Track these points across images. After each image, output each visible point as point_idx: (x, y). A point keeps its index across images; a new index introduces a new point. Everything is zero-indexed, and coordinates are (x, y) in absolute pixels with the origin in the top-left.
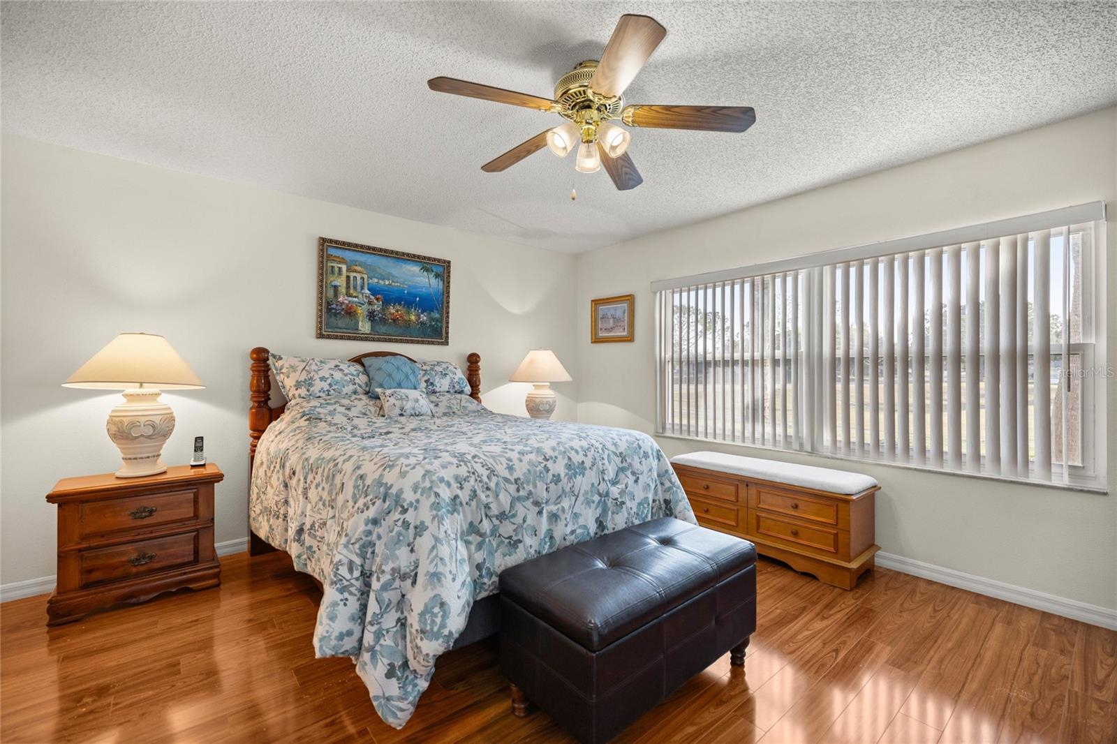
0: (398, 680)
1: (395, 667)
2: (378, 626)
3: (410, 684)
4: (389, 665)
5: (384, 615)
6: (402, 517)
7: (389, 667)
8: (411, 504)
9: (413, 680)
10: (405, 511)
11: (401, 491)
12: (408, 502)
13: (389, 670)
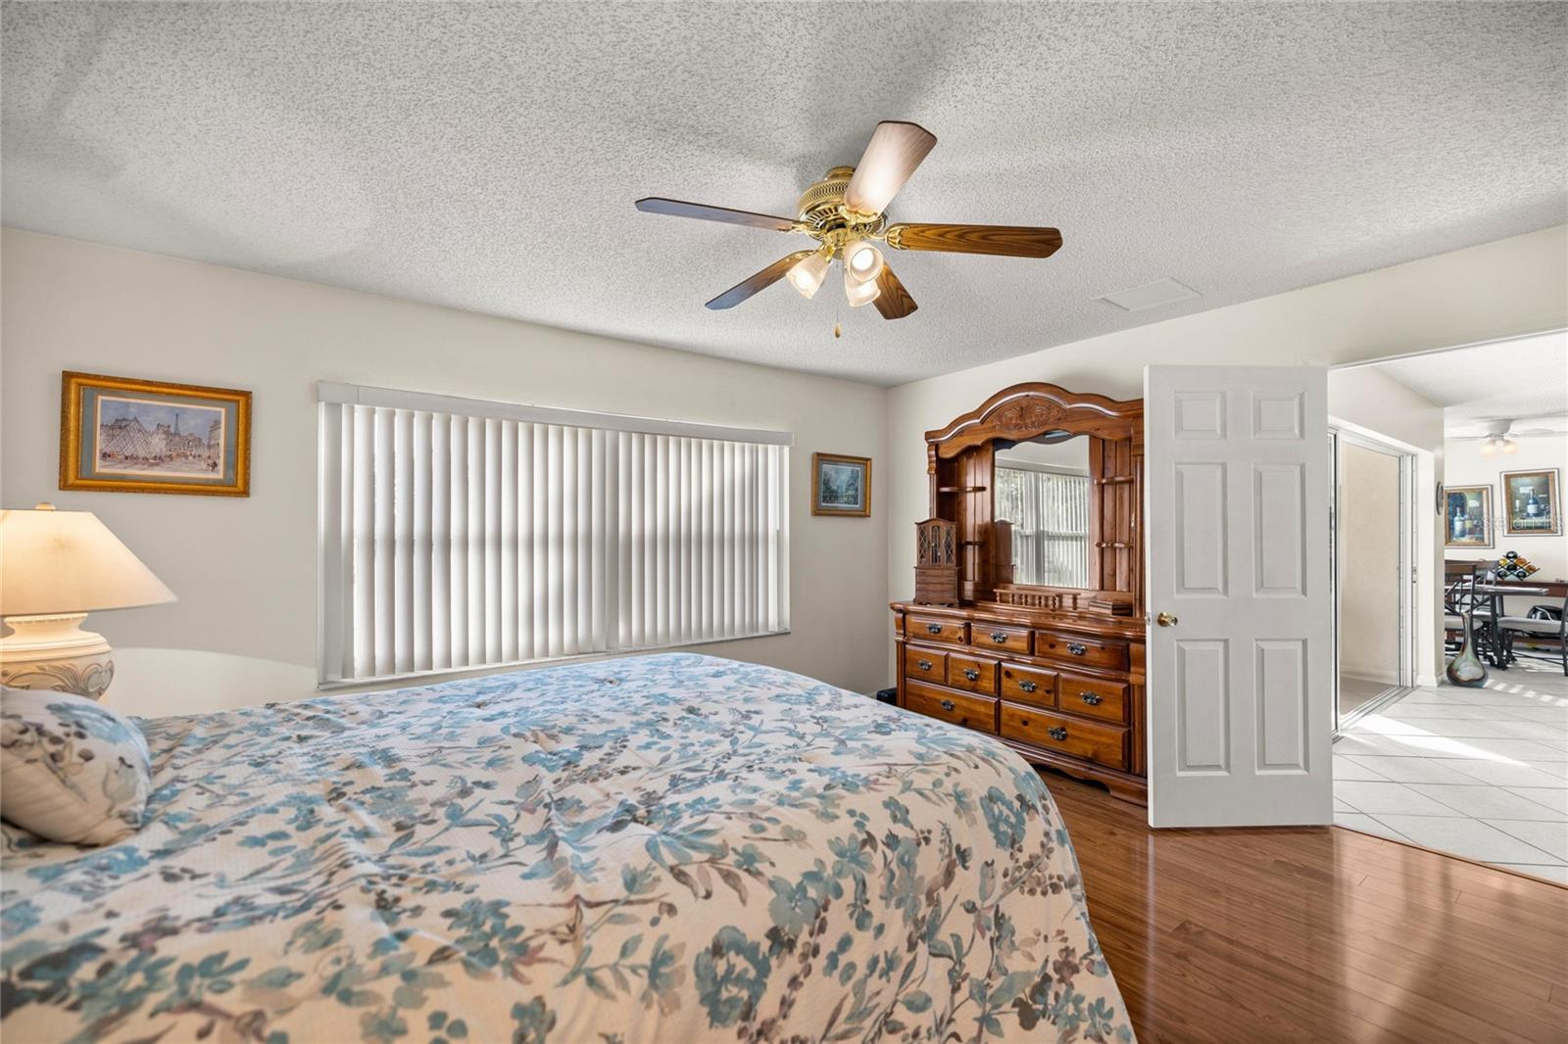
0: (1044, 1017)
1: (1027, 1003)
2: (967, 982)
3: (1068, 1002)
4: (1014, 1006)
5: (963, 961)
6: (881, 847)
7: (1017, 1010)
8: (859, 825)
9: (1068, 993)
10: (870, 840)
11: (834, 844)
12: (855, 830)
13: (1020, 1014)
